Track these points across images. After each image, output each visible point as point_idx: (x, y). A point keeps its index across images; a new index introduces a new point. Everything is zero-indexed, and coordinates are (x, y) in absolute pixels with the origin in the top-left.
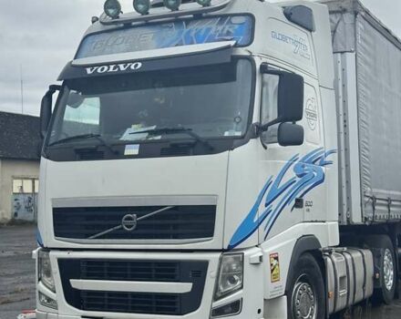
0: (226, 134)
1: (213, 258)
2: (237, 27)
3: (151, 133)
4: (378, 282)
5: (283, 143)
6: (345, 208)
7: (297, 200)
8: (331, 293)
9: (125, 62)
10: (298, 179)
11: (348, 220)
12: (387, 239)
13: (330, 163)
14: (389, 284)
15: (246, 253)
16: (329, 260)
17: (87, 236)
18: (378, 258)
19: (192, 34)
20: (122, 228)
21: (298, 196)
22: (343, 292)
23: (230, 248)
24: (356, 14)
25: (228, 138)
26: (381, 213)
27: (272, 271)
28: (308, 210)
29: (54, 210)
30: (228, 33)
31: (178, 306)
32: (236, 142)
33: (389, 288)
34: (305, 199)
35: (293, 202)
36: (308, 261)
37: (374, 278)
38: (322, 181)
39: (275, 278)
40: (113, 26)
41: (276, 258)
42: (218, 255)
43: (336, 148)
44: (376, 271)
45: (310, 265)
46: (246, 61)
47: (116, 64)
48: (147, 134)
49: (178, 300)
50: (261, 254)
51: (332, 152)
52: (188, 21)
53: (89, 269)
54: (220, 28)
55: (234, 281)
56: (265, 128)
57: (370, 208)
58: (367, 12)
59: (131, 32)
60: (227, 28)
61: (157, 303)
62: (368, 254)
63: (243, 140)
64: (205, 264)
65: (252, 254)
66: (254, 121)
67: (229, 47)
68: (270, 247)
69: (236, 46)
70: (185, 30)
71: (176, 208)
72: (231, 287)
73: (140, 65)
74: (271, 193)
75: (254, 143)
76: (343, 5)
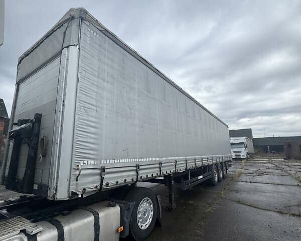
6: (54, 182)
11: (54, 196)
24: (81, 19)
76: (72, 13)
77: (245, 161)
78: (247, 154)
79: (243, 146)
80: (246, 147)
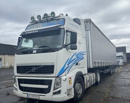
0: (57, 47)
1: (54, 79)
2: (61, 21)
3: (40, 47)
4: (96, 80)
5: (72, 49)
6: (89, 64)
7: (76, 63)
8: (86, 84)
9: (34, 31)
10: (77, 58)
11: (90, 67)
12: (98, 70)
13: (85, 54)
14: (99, 80)
15: (62, 78)
16: (85, 76)
17: (24, 73)
18: (96, 75)
19: (50, 24)
20: (32, 71)
21: (77, 62)
22: (88, 84)
23: (58, 76)
24: (90, 22)
25: (57, 48)
26: (97, 65)
27: (69, 82)
28: (79, 66)
29: (17, 67)
30: (59, 23)
31: (45, 91)
32: (59, 49)
33: (99, 81)
34: (79, 63)
35: (75, 64)
36: (80, 78)
37: (96, 79)
38: (83, 58)
39: (70, 83)
40: (33, 23)
41: (71, 78)
42: (55, 78)
43: (86, 51)
44: (96, 78)
45: (80, 79)
46: (63, 29)
47: (32, 31)
48: (38, 48)
49: (45, 90)
50: (66, 78)
51: (85, 52)
52: (50, 21)
53: (24, 81)
54: (57, 22)
55: (59, 85)
56: (67, 45)
57: (94, 64)
58: (93, 22)
59: (37, 24)
60: (59, 22)
61: (40, 90)
62: (94, 74)
63: (61, 48)
64: (51, 81)
65: (63, 78)
66: (64, 44)
67: (58, 26)
68: (69, 76)
69: (60, 26)
70: (49, 23)
71: (45, 66)
72: (58, 87)
73: (37, 31)
74: (69, 62)
75: (64, 49)
76: (88, 20)
77: (122, 66)
78: (123, 63)
79: (121, 58)
80: (123, 58)
